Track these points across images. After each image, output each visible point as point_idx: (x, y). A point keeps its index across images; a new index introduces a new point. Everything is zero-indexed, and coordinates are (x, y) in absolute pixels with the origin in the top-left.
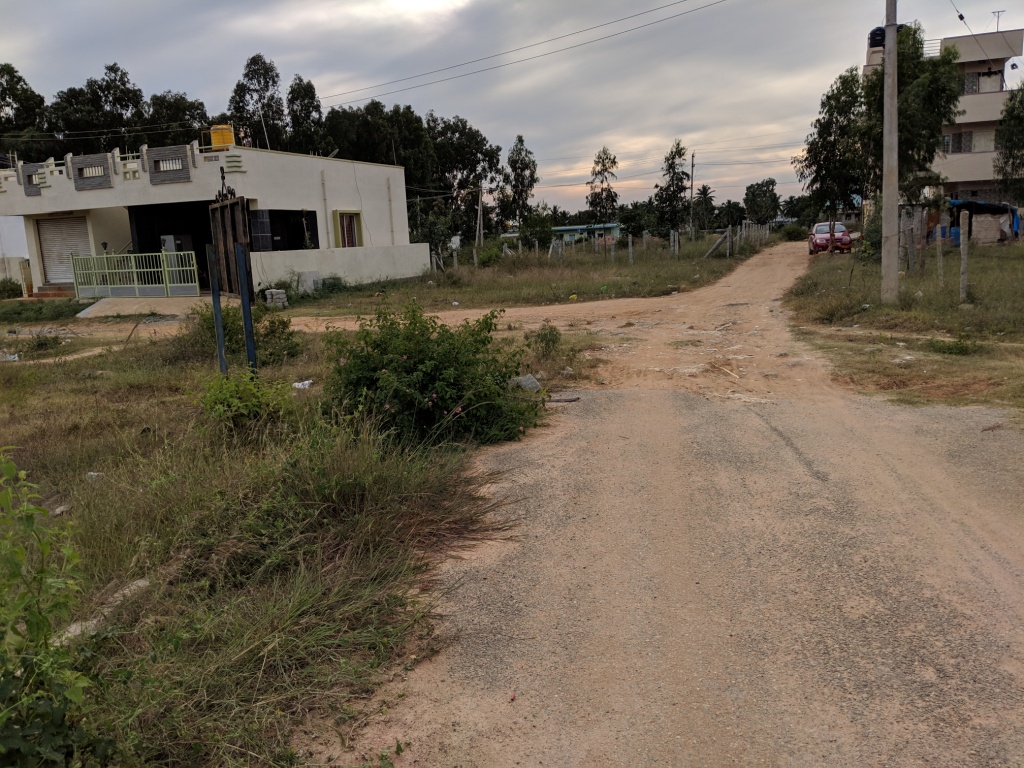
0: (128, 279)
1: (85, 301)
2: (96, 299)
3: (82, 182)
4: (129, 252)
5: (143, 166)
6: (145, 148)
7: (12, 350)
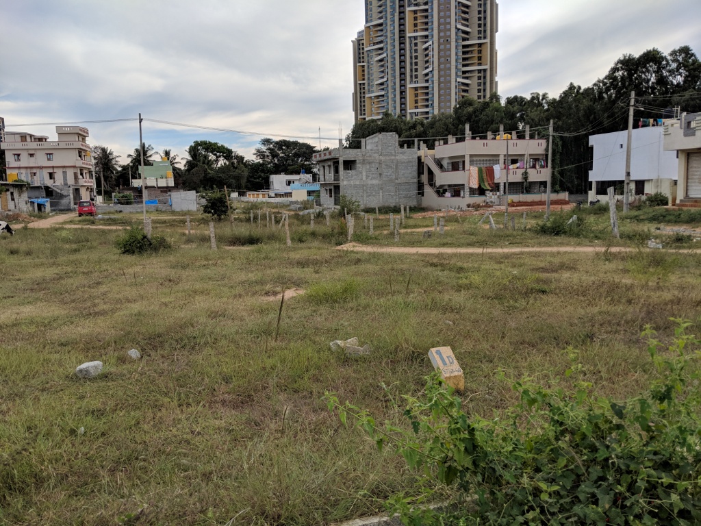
7: (658, 241)
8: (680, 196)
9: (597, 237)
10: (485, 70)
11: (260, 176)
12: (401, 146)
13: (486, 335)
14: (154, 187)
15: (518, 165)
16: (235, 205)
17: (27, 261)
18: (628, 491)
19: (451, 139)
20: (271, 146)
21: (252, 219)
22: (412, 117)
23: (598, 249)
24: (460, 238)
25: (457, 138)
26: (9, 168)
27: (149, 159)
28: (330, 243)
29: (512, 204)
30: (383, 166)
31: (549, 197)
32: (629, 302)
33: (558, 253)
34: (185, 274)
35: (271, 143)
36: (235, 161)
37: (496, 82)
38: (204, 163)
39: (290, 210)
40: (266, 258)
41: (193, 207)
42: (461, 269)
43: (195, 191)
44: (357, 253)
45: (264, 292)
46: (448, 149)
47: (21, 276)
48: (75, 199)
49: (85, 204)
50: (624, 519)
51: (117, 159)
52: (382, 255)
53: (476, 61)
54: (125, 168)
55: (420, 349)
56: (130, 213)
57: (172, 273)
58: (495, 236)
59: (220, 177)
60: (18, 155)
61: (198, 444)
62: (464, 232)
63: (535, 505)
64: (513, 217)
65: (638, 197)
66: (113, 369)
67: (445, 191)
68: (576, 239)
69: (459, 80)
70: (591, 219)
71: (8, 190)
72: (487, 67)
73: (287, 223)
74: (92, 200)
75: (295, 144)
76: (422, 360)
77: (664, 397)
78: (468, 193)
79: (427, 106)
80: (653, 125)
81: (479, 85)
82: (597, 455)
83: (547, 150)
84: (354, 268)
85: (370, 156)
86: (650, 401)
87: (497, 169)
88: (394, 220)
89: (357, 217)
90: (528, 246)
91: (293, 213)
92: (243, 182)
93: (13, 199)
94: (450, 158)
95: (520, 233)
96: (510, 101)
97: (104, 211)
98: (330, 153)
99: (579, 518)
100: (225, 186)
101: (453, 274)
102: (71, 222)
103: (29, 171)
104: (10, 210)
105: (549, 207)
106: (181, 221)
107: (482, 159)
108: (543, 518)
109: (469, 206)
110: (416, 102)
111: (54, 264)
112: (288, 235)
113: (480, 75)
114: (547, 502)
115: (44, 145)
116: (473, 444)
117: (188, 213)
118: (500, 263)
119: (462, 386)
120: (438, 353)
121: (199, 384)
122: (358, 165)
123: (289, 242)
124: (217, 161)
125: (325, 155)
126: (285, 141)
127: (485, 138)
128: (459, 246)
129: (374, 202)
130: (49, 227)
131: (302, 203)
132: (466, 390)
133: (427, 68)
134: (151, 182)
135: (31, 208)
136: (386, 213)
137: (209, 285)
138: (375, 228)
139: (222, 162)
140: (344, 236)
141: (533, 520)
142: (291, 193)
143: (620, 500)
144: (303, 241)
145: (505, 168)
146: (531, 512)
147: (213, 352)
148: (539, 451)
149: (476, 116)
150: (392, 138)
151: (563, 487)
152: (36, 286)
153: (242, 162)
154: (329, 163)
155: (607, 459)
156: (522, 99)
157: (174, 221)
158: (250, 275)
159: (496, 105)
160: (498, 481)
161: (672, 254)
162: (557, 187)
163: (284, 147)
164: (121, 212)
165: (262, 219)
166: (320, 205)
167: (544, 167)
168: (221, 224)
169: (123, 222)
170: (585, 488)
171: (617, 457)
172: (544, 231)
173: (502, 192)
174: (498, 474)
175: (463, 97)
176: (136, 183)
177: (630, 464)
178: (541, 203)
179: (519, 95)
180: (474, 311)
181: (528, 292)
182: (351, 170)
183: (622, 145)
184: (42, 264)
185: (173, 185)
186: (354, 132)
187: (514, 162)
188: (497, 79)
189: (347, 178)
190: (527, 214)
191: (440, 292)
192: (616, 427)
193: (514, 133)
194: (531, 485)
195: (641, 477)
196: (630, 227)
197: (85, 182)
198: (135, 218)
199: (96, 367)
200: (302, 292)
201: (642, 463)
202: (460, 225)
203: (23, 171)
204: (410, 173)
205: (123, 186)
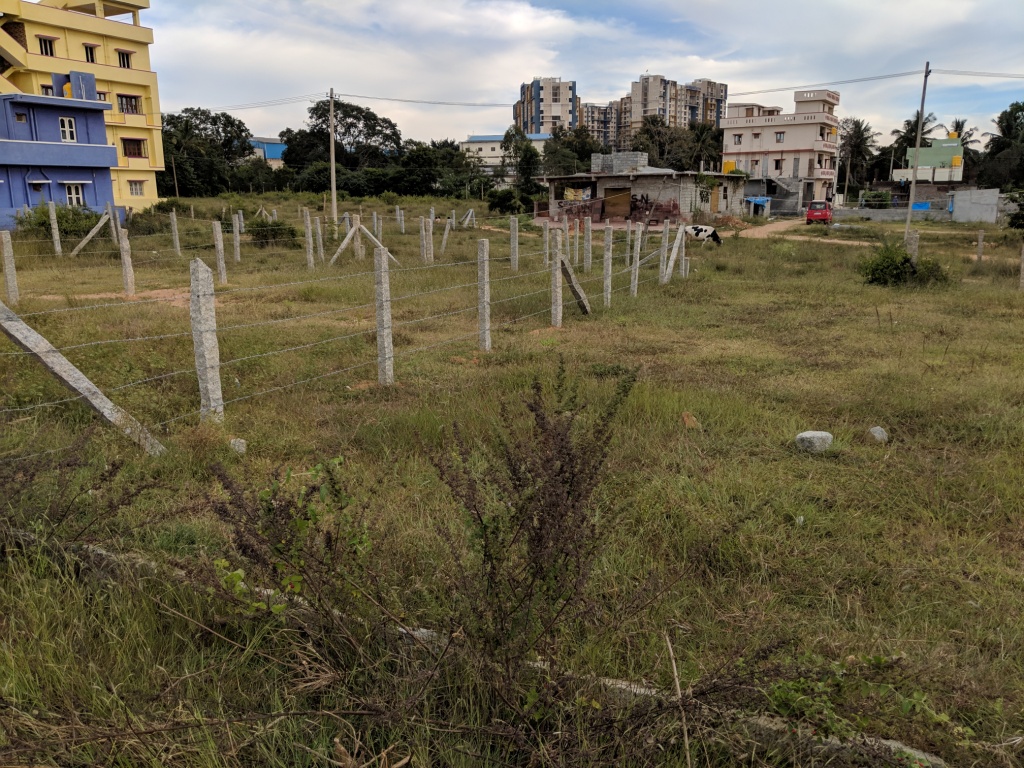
14: (926, 182)
17: (736, 281)
26: (727, 154)
27: (927, 136)
34: (968, 325)
41: (991, 217)
43: (998, 190)
47: (730, 301)
48: (804, 198)
49: (818, 206)
51: (875, 138)
54: (885, 151)
56: (883, 221)
57: (947, 322)
60: (740, 136)
66: (847, 449)
71: (721, 184)
74: (829, 200)
93: (725, 197)
97: (843, 218)
102: (796, 232)
103: (750, 158)
104: (719, 212)
106: (965, 239)
111: (771, 288)
115: (775, 120)
117: (980, 226)
121: (983, 504)
130: (766, 237)
134: (924, 174)
135: (745, 210)
152: (747, 316)
157: (954, 237)
164: (868, 219)
169: (872, 236)
176: (898, 175)
184: (756, 288)
185: (961, 179)
197: (823, 173)
198: (888, 230)
199: (823, 440)
203: (743, 158)
205: (878, 179)
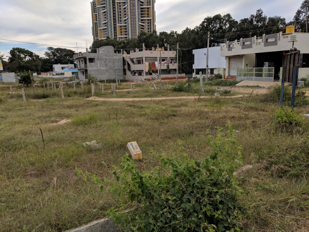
0: (252, 75)
1: (239, 81)
2: (242, 81)
3: (244, 46)
4: (254, 67)
5: (263, 41)
6: (264, 35)
7: (218, 93)
8: (227, 75)
9: (196, 92)
10: (150, 20)
11: (48, 65)
12: (115, 52)
13: (151, 135)
15: (165, 62)
16: (35, 79)
18: (201, 196)
19: (137, 50)
20: (53, 51)
21: (44, 86)
22: (119, 39)
23: (196, 97)
24: (142, 94)
25: (139, 50)
28: (83, 97)
29: (163, 79)
30: (107, 61)
31: (177, 76)
32: (207, 118)
33: (181, 99)
34: (10, 114)
35: (53, 49)
36: (35, 58)
37: (155, 25)
38: (18, 59)
39: (63, 81)
40: (52, 105)
41: (14, 80)
42: (142, 107)
43: (14, 73)
44: (96, 101)
45: (51, 121)
46: (136, 54)
50: (200, 207)
52: (108, 101)
53: (147, 15)
55: (124, 143)
57: (3, 114)
58: (156, 93)
59: (27, 66)
61: (18, 195)
62: (143, 91)
63: (167, 206)
64: (163, 84)
65: (211, 75)
67: (135, 73)
68: (187, 93)
69: (139, 23)
70: (193, 85)
72: (151, 18)
73: (61, 88)
75: (65, 50)
76: (125, 148)
77: (214, 157)
78: (145, 74)
79: (126, 35)
80: (217, 46)
81: (148, 26)
82: (190, 183)
83: (176, 55)
84: (95, 108)
85: (101, 56)
86: (210, 160)
87: (156, 63)
88: (113, 85)
89: (96, 84)
90: (169, 97)
91: (65, 83)
92: (39, 68)
94: (137, 58)
95: (166, 91)
96: (162, 34)
98: (82, 55)
99: (183, 209)
100: (29, 70)
101: (138, 110)
105: (177, 80)
106: (8, 87)
107: (150, 59)
108: (170, 210)
109: (145, 79)
110: (121, 32)
112: (62, 93)
113: (148, 21)
114: (171, 204)
116: (142, 184)
117: (11, 83)
118: (158, 104)
119: (141, 158)
120: (131, 144)
121: (18, 167)
122: (96, 60)
123: (63, 97)
124: (25, 57)
125: (80, 55)
126: (60, 49)
127: (151, 50)
128: (141, 97)
129: (104, 77)
131: (69, 78)
132: (143, 159)
133: (125, 17)
136: (110, 82)
137: (22, 119)
138: (104, 89)
139: (28, 58)
140: (90, 93)
141: (166, 212)
142: (64, 73)
143: (199, 200)
144: (70, 96)
145: (160, 63)
146: (165, 209)
147: (25, 151)
148: (169, 183)
149: (147, 40)
150: (111, 49)
151: (178, 197)
153: (38, 58)
154: (82, 59)
155: (194, 184)
156: (166, 33)
157: (4, 87)
158: (44, 113)
159: (156, 35)
160: (152, 198)
161: (223, 98)
162: (181, 71)
163: (59, 51)
165: (49, 86)
166: (78, 79)
167: (175, 63)
168: (28, 89)
170: (186, 197)
171: (198, 183)
172: (175, 90)
173: (159, 73)
174: (152, 195)
175: (142, 31)
177: (202, 185)
178: (174, 78)
179: (165, 31)
180: (147, 125)
181: (169, 116)
182: (92, 62)
183: (205, 54)
185: (3, 70)
186: (93, 45)
187: (163, 60)
188: (155, 24)
189: (91, 66)
190: (169, 83)
191: (133, 118)
192: (197, 171)
193: (163, 48)
194: (165, 198)
195: (206, 190)
196: (208, 88)
200: (69, 120)
201: (206, 184)
202: (141, 88)
204: (120, 65)
